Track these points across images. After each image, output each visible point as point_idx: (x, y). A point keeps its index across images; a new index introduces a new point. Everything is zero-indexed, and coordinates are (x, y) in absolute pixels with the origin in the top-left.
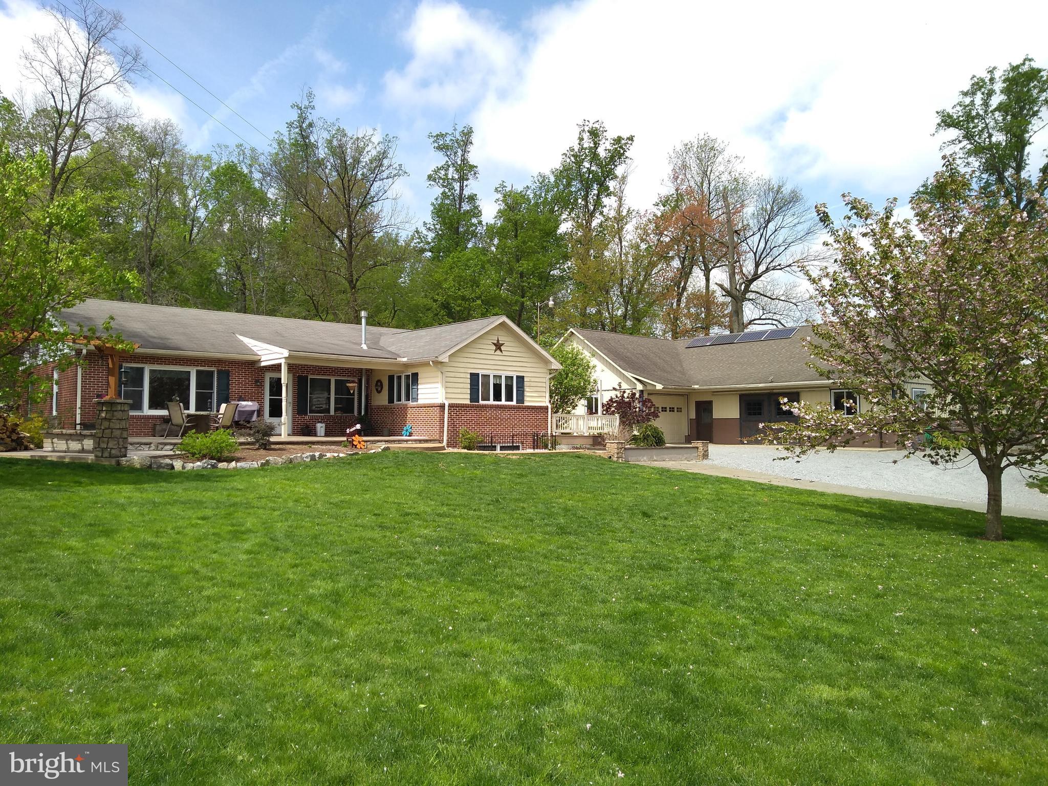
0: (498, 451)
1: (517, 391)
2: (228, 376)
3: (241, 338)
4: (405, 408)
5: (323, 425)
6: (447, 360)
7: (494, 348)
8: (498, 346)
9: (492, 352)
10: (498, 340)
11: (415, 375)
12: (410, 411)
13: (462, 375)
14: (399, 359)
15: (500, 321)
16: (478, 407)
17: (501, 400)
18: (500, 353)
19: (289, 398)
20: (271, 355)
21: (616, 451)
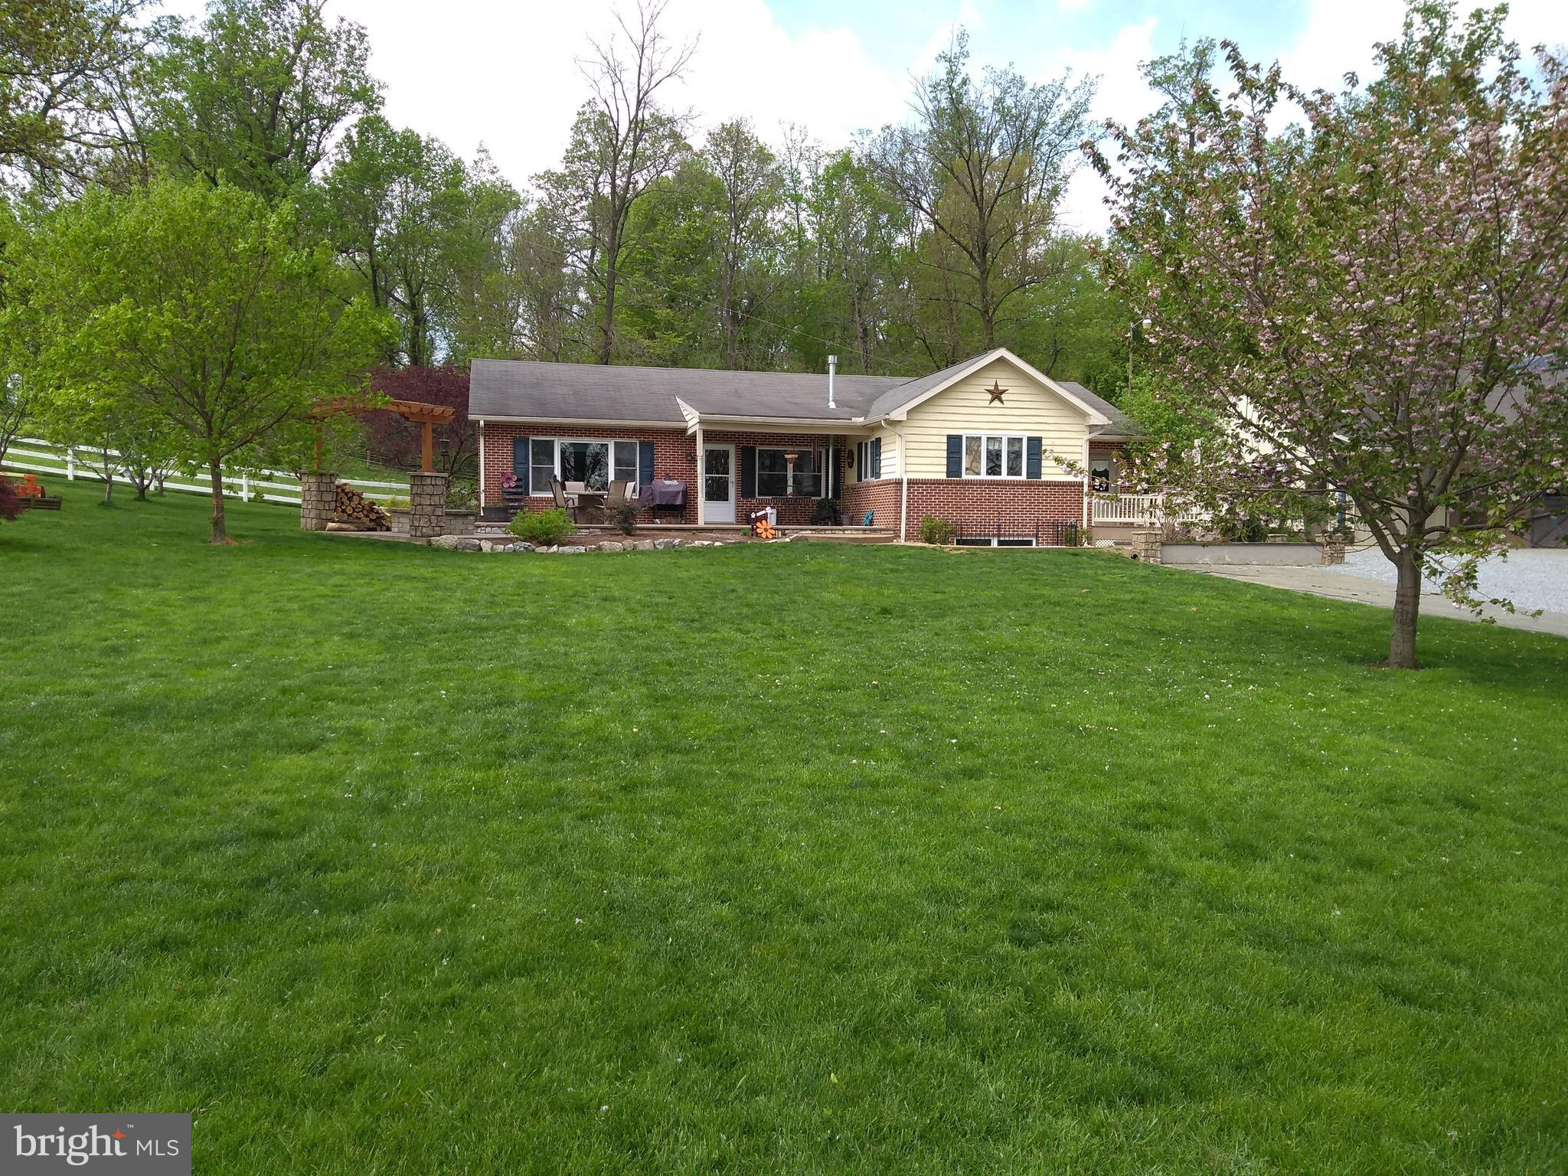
0: (995, 547)
1: (1028, 459)
2: (652, 449)
3: (680, 402)
4: (868, 487)
6: (904, 418)
7: (989, 397)
8: (997, 395)
9: (987, 403)
10: (996, 385)
11: (879, 440)
12: (872, 490)
13: (934, 439)
14: (854, 419)
15: (997, 356)
16: (958, 483)
17: (1000, 474)
18: (1000, 405)
19: (732, 477)
20: (692, 419)
21: (1143, 546)
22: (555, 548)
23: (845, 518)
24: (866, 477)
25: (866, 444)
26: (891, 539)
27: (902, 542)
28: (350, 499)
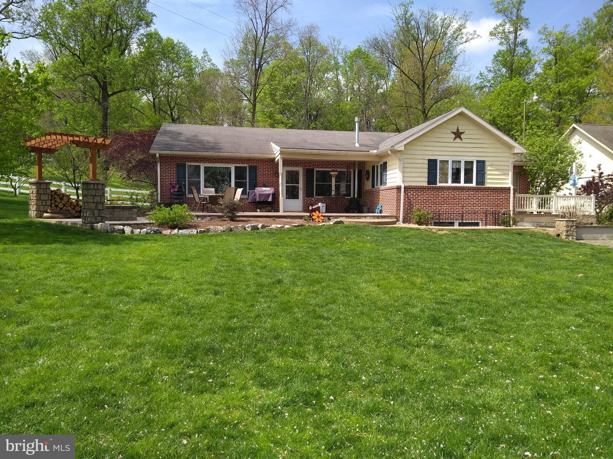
0: (456, 227)
1: (477, 174)
2: (256, 170)
3: (272, 144)
4: (378, 191)
5: (324, 205)
6: (402, 148)
7: (453, 136)
8: (458, 135)
9: (452, 140)
10: (458, 129)
11: (385, 163)
12: (381, 193)
13: (420, 161)
14: (371, 151)
15: (459, 111)
16: (434, 188)
17: (460, 182)
18: (461, 141)
19: (301, 185)
20: (276, 152)
21: (565, 229)
22: (176, 230)
23: (365, 209)
24: (377, 185)
25: (377, 166)
26: (394, 223)
27: (400, 224)
28: (61, 199)
